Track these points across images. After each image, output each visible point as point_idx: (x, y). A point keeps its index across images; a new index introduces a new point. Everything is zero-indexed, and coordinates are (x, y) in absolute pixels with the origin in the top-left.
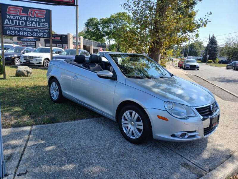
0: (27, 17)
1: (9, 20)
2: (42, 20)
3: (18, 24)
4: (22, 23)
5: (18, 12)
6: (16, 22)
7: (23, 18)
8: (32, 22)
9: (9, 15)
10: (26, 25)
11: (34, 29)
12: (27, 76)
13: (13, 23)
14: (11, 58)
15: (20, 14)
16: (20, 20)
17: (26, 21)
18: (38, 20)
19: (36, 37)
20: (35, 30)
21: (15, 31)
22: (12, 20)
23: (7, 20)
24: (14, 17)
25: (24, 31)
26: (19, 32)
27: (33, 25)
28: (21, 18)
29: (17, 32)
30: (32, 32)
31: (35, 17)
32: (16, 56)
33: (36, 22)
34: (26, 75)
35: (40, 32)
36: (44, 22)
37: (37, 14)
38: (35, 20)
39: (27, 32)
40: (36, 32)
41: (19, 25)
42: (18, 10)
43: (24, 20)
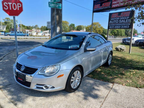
1: (111, 21)
2: (128, 18)
6: (114, 21)
7: (118, 19)
8: (122, 20)
10: (119, 22)
12: (120, 51)
17: (119, 20)
18: (125, 18)
21: (113, 26)
24: (114, 19)
26: (115, 26)
27: (122, 22)
30: (121, 26)
33: (124, 20)
35: (125, 25)
36: (128, 19)
37: (125, 14)
38: (123, 18)
40: (123, 25)
41: (116, 23)
43: (118, 20)
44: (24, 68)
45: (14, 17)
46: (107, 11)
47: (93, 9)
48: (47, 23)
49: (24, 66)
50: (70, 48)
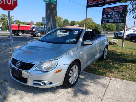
0: (113, 12)
1: (105, 15)
2: (121, 12)
4: (110, 16)
6: (108, 16)
7: (111, 13)
8: (115, 14)
9: (105, 13)
10: (112, 17)
11: (115, 18)
18: (119, 13)
21: (106, 20)
23: (104, 16)
26: (108, 21)
27: (115, 16)
30: (114, 20)
33: (117, 14)
34: (113, 44)
35: (118, 20)
36: (122, 13)
37: (119, 9)
38: (117, 13)
40: (116, 20)
42: (109, 9)
44: (20, 63)
45: (8, 11)
46: (101, 6)
47: (87, 4)
48: (42, 18)
49: (20, 62)
50: (67, 42)
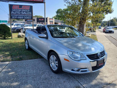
0: (21, 10)
1: (13, 11)
2: (28, 11)
3: (17, 13)
4: (19, 13)
5: (17, 7)
6: (16, 12)
7: (20, 10)
8: (24, 12)
9: (13, 9)
10: (21, 13)
13: (15, 13)
14: (19, 29)
15: (18, 8)
16: (18, 11)
17: (21, 12)
18: (26, 11)
19: (26, 19)
20: (25, 16)
21: (16, 16)
22: (15, 11)
24: (15, 10)
25: (20, 16)
26: (18, 17)
28: (19, 10)
29: (17, 17)
30: (24, 17)
31: (25, 10)
32: (21, 28)
34: (22, 37)
36: (29, 12)
37: (26, 8)
38: (25, 11)
39: (22, 17)
40: (26, 16)
43: (20, 11)
